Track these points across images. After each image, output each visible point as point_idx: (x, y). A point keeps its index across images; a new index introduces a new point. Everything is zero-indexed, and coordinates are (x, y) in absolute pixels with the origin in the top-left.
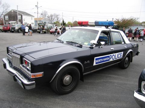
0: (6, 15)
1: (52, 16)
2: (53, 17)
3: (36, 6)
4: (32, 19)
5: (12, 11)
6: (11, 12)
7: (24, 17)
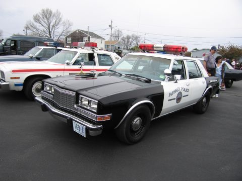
0: (68, 37)
1: (128, 38)
2: (131, 40)
3: (110, 26)
4: (101, 42)
5: (77, 32)
6: (75, 33)
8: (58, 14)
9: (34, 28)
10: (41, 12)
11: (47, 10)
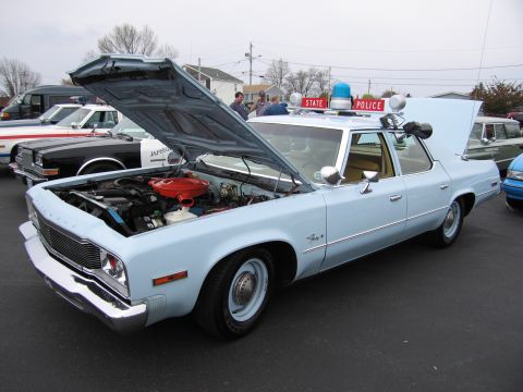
2: (307, 80)
3: (246, 55)
4: (235, 89)
8: (148, 34)
10: (114, 33)
11: (125, 29)
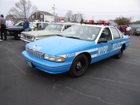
2: (77, 16)
4: (52, 18)
5: (37, 12)
7: (45, 16)
9: (16, 10)
